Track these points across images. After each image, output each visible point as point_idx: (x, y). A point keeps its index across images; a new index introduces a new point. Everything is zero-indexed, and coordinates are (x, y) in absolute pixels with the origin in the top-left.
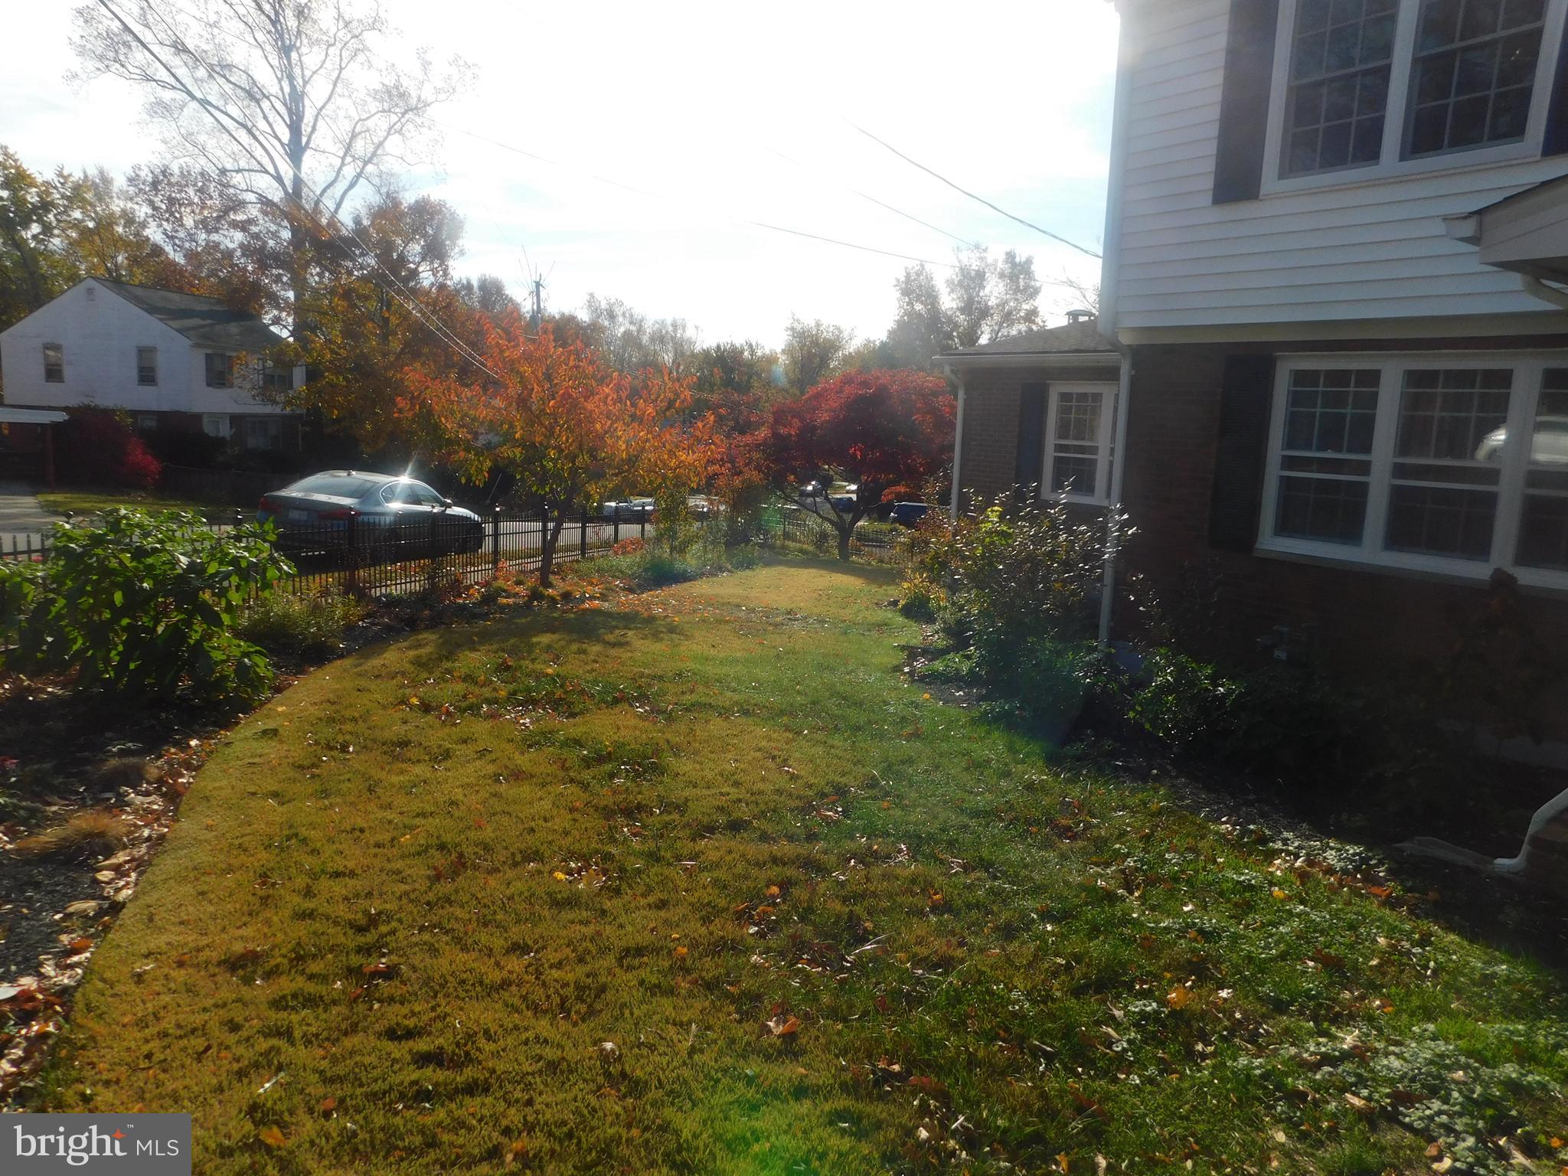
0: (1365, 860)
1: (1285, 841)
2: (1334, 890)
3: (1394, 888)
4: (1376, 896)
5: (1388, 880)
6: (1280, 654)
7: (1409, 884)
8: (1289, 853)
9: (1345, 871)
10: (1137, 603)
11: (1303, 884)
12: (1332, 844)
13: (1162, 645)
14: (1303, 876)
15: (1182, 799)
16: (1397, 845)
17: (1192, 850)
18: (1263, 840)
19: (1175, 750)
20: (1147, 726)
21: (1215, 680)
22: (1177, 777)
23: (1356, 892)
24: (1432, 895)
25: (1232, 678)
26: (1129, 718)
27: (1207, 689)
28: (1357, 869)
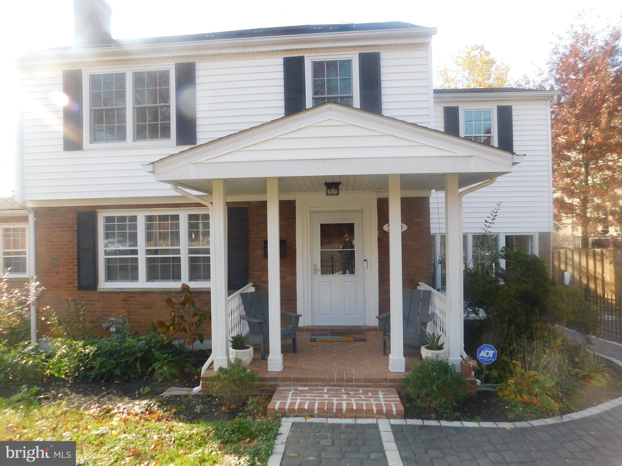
0: (149, 406)
1: (119, 407)
2: (137, 422)
3: (160, 413)
4: (154, 418)
5: (158, 410)
6: (113, 329)
7: (165, 409)
8: (120, 413)
9: (142, 413)
10: (47, 320)
11: (125, 424)
12: (136, 403)
13: (59, 336)
14: (125, 421)
15: (73, 404)
16: (161, 395)
17: (77, 427)
18: (109, 411)
19: (70, 382)
20: (56, 375)
21: (84, 346)
22: (71, 394)
23: (146, 420)
24: (174, 410)
25: (92, 344)
26: (47, 374)
27: (81, 352)
28: (146, 410)
